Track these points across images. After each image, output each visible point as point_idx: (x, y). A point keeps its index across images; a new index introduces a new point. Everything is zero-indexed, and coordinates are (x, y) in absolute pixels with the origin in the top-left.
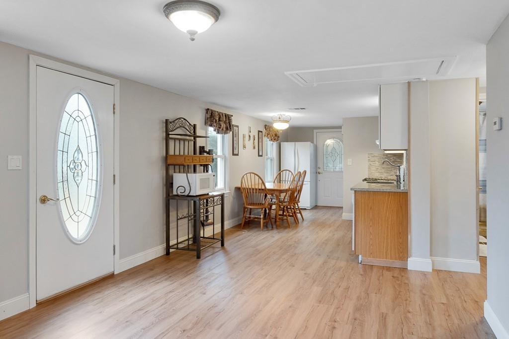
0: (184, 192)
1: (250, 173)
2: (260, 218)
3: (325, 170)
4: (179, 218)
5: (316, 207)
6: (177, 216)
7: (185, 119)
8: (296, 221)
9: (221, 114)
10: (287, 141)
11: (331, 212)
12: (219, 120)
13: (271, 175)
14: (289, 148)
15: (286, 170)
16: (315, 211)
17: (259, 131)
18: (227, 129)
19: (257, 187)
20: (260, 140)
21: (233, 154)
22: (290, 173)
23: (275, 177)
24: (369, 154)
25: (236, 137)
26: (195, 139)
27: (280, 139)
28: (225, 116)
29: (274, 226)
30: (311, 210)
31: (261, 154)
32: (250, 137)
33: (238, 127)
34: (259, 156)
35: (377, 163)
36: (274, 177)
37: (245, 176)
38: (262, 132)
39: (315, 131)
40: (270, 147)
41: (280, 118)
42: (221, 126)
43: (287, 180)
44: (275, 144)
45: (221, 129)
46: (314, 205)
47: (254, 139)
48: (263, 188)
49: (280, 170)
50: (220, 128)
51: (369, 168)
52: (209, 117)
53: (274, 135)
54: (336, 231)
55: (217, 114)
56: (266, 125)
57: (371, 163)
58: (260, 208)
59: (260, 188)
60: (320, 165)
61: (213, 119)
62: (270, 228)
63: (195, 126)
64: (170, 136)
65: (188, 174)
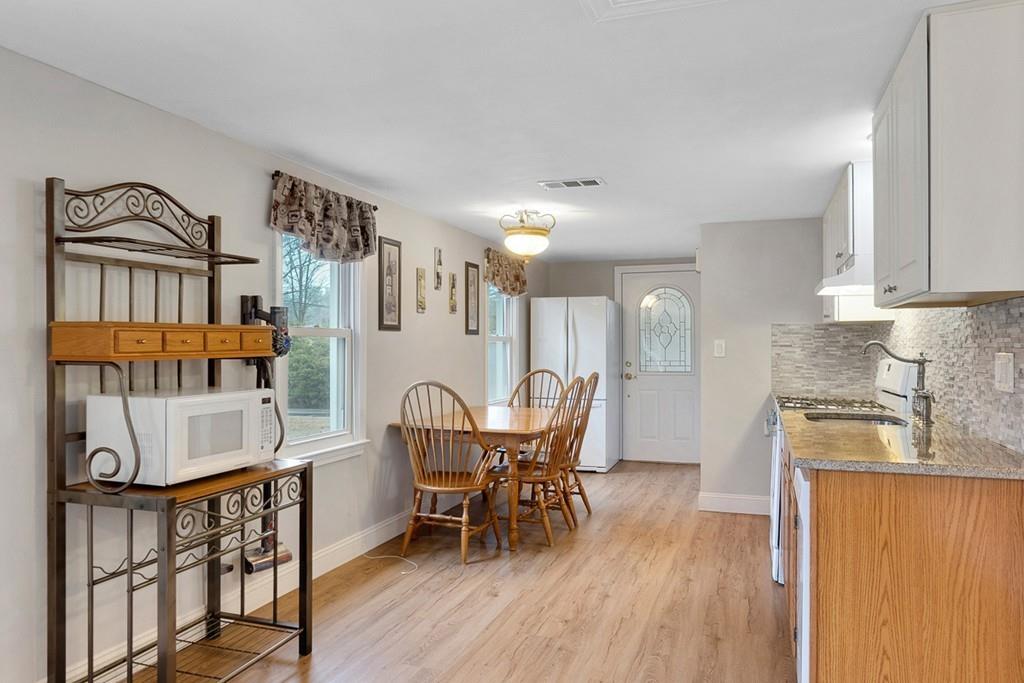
0: (115, 473)
1: (428, 384)
2: (460, 523)
3: (643, 369)
4: (98, 574)
5: (620, 466)
6: (91, 567)
7: (158, 192)
8: (571, 524)
9: (331, 198)
10: (547, 294)
11: (661, 481)
12: (326, 216)
13: (505, 383)
14: (550, 311)
15: (543, 371)
16: (620, 478)
17: (468, 265)
18: (354, 245)
19: (448, 426)
20: (472, 289)
21: (382, 327)
22: (554, 379)
23: (514, 389)
24: (773, 325)
25: (390, 274)
26: (211, 267)
27: (527, 287)
28: (350, 205)
29: (505, 543)
30: (610, 476)
31: (472, 327)
32: (438, 276)
33: (398, 244)
34: (468, 332)
35: (798, 350)
36: (511, 388)
37: (413, 394)
38: (476, 267)
39: (618, 270)
40: (502, 310)
41: (522, 221)
42: (331, 234)
43: (545, 395)
44: (516, 303)
45: (330, 245)
46: (616, 458)
47: (453, 287)
48: (468, 427)
49: (529, 370)
50: (327, 241)
51: (775, 366)
52: (281, 199)
53: (512, 279)
54: (692, 559)
55: (312, 193)
56: (489, 250)
57: (783, 351)
58: (461, 492)
59: (458, 427)
60: (630, 356)
61: (295, 207)
62: (492, 552)
63: (212, 224)
64: (69, 247)
65: (130, 399)
